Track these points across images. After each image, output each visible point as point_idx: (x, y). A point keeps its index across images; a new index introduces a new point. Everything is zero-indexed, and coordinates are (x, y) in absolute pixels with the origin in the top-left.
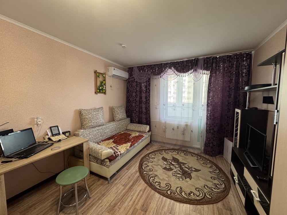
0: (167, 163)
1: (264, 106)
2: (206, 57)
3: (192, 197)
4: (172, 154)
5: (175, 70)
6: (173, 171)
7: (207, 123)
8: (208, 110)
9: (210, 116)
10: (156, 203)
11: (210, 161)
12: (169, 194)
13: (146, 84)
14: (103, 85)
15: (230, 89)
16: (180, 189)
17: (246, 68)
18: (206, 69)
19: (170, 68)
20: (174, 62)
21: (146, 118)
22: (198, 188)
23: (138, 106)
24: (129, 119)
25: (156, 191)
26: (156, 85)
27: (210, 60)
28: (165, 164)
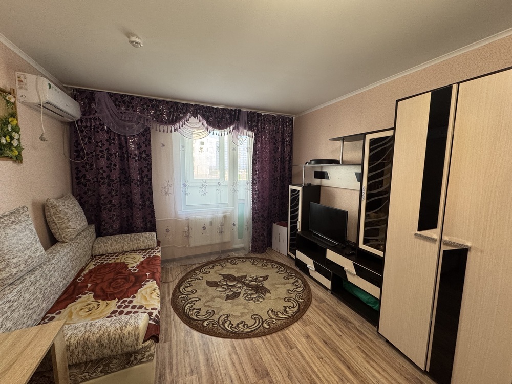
0: (223, 288)
1: (317, 182)
2: (250, 110)
3: (291, 312)
4: (215, 271)
5: (205, 122)
6: (242, 295)
7: (253, 209)
8: (253, 190)
9: (258, 197)
10: (266, 352)
11: (265, 259)
12: (268, 327)
13: (139, 140)
14: (10, 129)
15: (275, 160)
16: (272, 312)
17: (289, 136)
18: (251, 128)
19: (195, 115)
20: (202, 106)
21: (143, 218)
22: (286, 298)
23: (117, 191)
24: (93, 226)
25: (251, 337)
26: (163, 145)
27: (254, 117)
28: (223, 291)
